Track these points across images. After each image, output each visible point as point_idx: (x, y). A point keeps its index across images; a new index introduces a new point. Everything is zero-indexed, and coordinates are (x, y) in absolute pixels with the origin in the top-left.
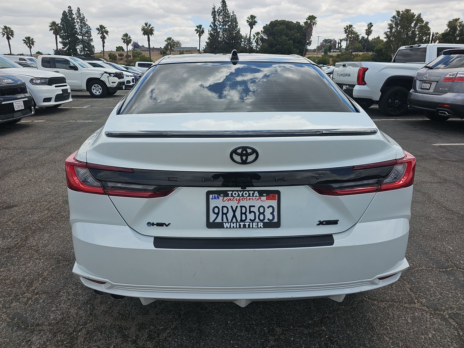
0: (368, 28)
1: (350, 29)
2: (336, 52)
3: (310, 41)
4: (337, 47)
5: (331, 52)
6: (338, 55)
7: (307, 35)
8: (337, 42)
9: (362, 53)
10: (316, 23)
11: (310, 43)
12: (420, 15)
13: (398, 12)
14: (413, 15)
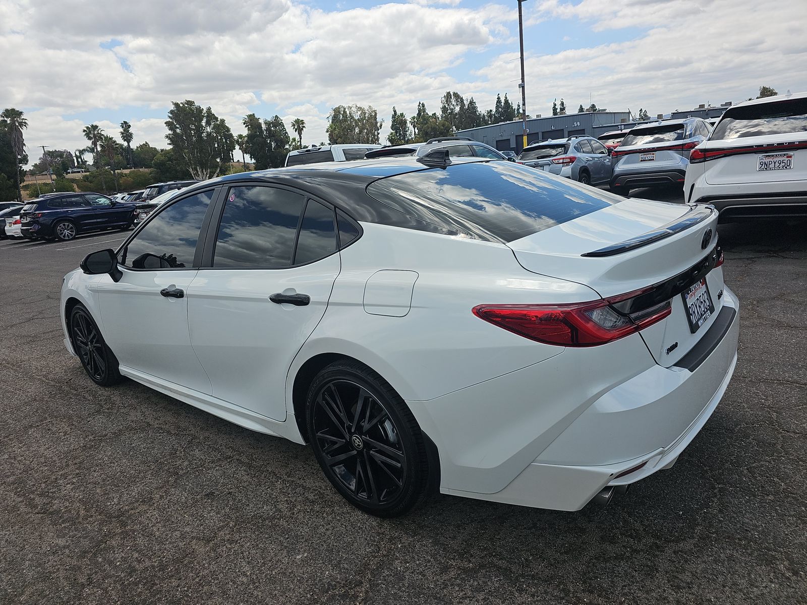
0: (124, 130)
1: (96, 132)
2: (79, 172)
3: (24, 156)
4: (76, 164)
5: (69, 173)
6: (86, 177)
7: (13, 144)
8: (74, 155)
9: (129, 170)
10: (25, 123)
11: (25, 160)
12: (209, 109)
13: (177, 105)
14: (200, 110)
